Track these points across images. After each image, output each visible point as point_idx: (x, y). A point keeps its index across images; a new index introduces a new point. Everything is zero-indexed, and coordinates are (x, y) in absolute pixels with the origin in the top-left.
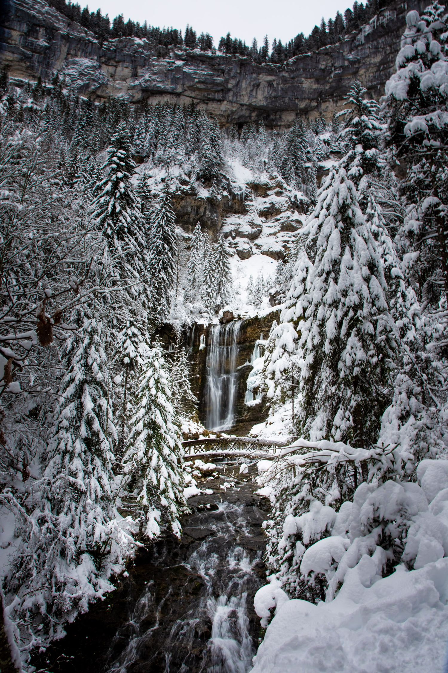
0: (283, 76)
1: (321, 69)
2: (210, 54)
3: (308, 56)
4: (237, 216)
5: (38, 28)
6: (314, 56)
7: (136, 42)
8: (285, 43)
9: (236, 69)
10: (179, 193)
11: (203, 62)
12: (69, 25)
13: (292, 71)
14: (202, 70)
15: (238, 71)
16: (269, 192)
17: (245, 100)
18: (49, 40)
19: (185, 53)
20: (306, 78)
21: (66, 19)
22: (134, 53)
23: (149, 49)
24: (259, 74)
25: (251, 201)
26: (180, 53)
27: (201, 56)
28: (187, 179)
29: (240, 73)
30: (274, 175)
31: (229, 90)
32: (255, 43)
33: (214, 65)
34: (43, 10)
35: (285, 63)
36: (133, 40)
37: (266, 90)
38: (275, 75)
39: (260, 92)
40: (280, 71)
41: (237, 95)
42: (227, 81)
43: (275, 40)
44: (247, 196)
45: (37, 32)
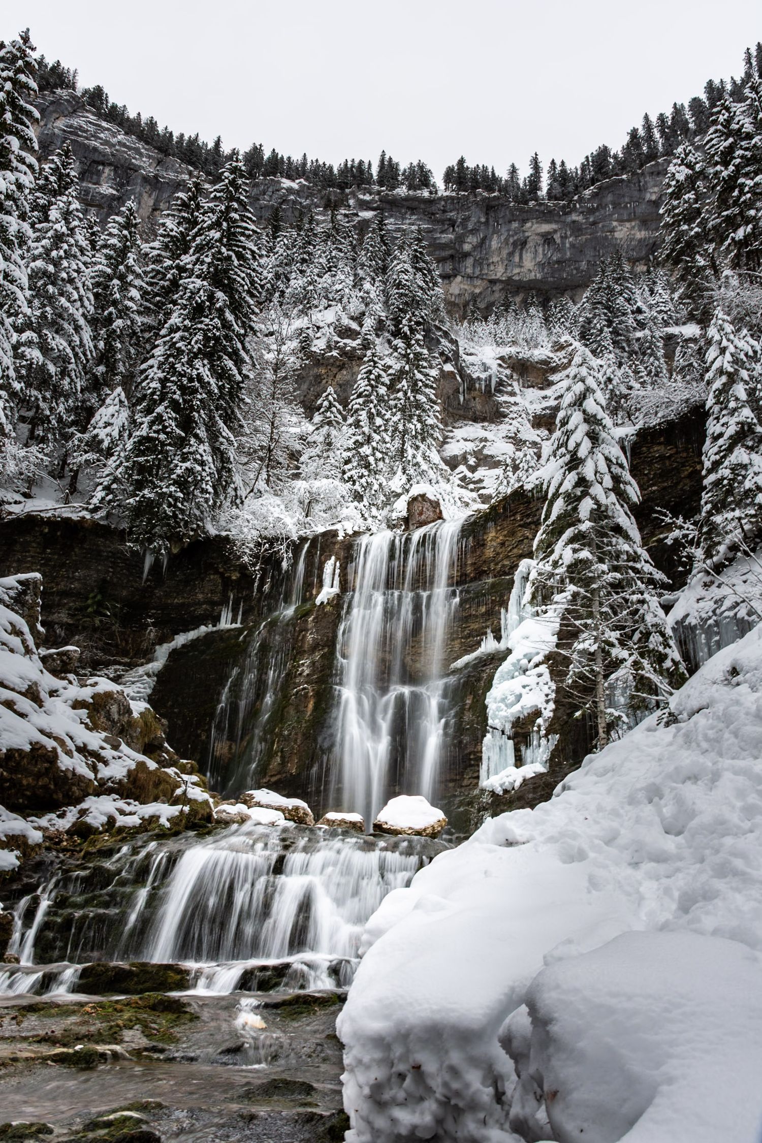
0: (574, 222)
1: (650, 201)
2: (426, 194)
3: (623, 180)
4: (479, 425)
5: (101, 167)
6: (635, 180)
7: (284, 186)
8: (574, 164)
9: (477, 216)
10: (335, 353)
11: (413, 210)
12: (159, 162)
13: (592, 211)
14: (409, 224)
15: (483, 220)
16: (554, 378)
17: (499, 272)
18: (120, 186)
19: (377, 198)
20: (621, 221)
21: (154, 153)
22: (281, 203)
23: (310, 196)
24: (524, 221)
25: (513, 394)
26: (367, 197)
27: (407, 199)
28: (354, 326)
29: (487, 223)
30: (562, 340)
31: (466, 255)
32: (513, 171)
33: (433, 214)
34: (114, 140)
35: (576, 198)
36: (279, 182)
37: (540, 250)
38: (556, 222)
39: (528, 257)
40: (565, 214)
41: (481, 264)
42: (461, 239)
43: (553, 163)
44: (501, 383)
45: (99, 173)
